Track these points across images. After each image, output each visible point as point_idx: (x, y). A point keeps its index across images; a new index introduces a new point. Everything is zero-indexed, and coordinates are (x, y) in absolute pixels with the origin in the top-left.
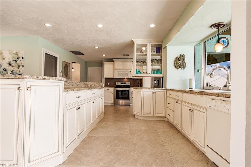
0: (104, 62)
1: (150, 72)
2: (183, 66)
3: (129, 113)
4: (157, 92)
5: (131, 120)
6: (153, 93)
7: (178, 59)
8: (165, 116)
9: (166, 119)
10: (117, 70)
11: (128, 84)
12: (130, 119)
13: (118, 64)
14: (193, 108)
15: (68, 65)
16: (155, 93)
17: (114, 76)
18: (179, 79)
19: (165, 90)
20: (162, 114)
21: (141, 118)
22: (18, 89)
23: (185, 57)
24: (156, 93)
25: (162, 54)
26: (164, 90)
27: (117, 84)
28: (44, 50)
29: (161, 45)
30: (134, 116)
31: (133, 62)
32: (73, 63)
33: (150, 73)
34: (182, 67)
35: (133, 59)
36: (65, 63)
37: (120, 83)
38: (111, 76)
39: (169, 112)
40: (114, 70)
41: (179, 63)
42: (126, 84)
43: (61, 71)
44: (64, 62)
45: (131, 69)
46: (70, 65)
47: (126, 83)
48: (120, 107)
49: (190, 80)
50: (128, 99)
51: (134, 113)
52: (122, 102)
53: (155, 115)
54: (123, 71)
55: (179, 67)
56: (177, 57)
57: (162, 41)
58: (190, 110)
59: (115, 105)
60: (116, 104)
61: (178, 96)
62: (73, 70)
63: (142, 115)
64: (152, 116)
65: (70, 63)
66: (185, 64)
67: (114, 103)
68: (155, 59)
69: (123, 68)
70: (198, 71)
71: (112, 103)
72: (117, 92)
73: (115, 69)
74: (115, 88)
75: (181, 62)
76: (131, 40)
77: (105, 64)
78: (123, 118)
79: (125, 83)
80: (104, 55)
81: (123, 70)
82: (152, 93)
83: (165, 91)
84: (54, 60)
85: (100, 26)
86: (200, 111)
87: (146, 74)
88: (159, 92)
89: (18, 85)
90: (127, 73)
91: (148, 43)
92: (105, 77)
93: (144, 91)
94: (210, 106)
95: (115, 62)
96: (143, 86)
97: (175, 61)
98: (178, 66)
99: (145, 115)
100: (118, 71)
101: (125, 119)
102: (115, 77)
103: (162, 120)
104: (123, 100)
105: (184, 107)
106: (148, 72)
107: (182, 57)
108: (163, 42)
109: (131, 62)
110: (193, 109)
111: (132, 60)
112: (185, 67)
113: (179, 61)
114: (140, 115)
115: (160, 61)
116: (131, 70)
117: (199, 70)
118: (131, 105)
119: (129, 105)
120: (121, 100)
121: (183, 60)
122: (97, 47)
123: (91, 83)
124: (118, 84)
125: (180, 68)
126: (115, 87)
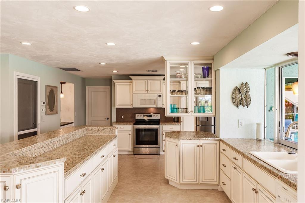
0: (115, 81)
1: (193, 110)
2: (246, 102)
3: (159, 172)
4: (205, 145)
5: (163, 189)
6: (198, 146)
7: (238, 91)
8: (217, 183)
9: (219, 188)
10: (137, 94)
11: (156, 118)
12: (161, 187)
13: (139, 84)
14: (258, 188)
15: (55, 90)
16: (201, 146)
17: (132, 105)
18: (240, 123)
19: (218, 140)
20: (213, 179)
21: (178, 187)
22: (5, 189)
23: (249, 87)
24: (203, 146)
25: (212, 80)
26: (216, 140)
27: (137, 118)
28: (16, 75)
29: (211, 64)
30: (167, 182)
31: (164, 80)
32: (62, 83)
33: (192, 112)
34: (245, 104)
35: (165, 75)
36: (50, 88)
37: (143, 115)
38: (127, 105)
39: (223, 179)
40: (132, 94)
41: (240, 97)
42: (152, 118)
43: (44, 103)
44: (47, 86)
45: (161, 92)
46: (57, 91)
47: (152, 116)
48: (144, 160)
49: (258, 125)
50: (157, 144)
51: (167, 176)
52: (145, 149)
53: (202, 181)
54: (147, 95)
55: (241, 103)
56: (237, 87)
57: (211, 58)
58: (254, 190)
59: (135, 155)
60: (136, 153)
61: (237, 160)
62: (62, 96)
63: (181, 182)
64: (197, 182)
65: (57, 87)
66: (249, 100)
67: (133, 151)
68: (201, 88)
69: (147, 91)
70: (271, 109)
71: (129, 151)
72: (138, 131)
73: (133, 92)
74: (135, 126)
75: (242, 95)
76: (161, 56)
77: (116, 84)
78: (150, 187)
79: (150, 116)
80: (115, 72)
81: (148, 93)
82: (196, 147)
83: (218, 142)
84: (32, 87)
85: (111, 44)
86: (267, 196)
87: (186, 112)
88: (207, 145)
89: (4, 182)
90: (155, 98)
91: (189, 62)
92: (116, 106)
93: (183, 142)
94: (280, 197)
95: (133, 80)
96: (182, 121)
97: (233, 93)
98: (239, 103)
99: (185, 181)
100: (139, 95)
101: (153, 189)
102: (134, 107)
103: (212, 190)
104: (147, 146)
105: (245, 180)
106: (189, 110)
107: (245, 88)
108: (213, 60)
109: (161, 81)
110: (258, 190)
111: (163, 77)
112: (249, 103)
113: (240, 94)
114: (177, 182)
115: (209, 90)
116: (162, 94)
117: (272, 107)
118: (162, 153)
119: (159, 155)
120: (145, 146)
121: (246, 92)
122: (103, 64)
123: (96, 128)
124: (139, 117)
125: (241, 105)
126: (134, 124)
